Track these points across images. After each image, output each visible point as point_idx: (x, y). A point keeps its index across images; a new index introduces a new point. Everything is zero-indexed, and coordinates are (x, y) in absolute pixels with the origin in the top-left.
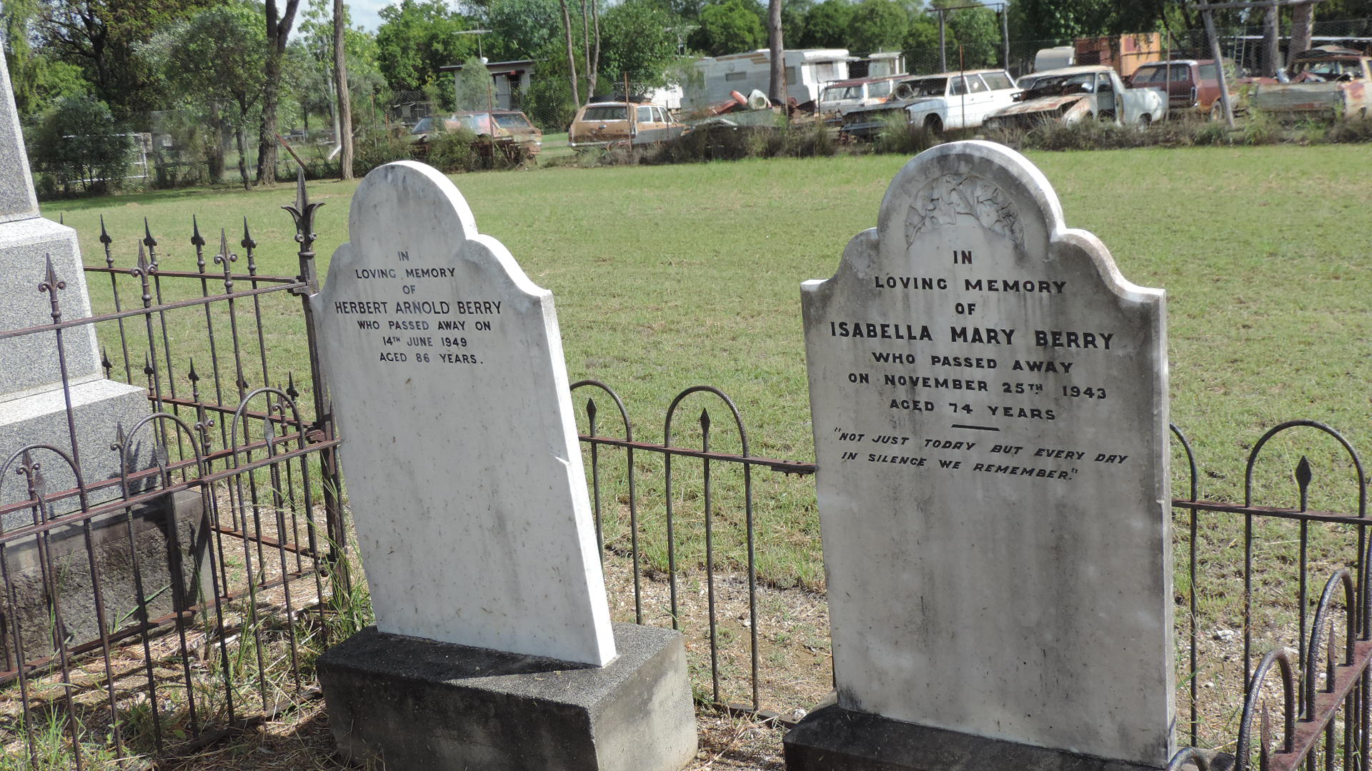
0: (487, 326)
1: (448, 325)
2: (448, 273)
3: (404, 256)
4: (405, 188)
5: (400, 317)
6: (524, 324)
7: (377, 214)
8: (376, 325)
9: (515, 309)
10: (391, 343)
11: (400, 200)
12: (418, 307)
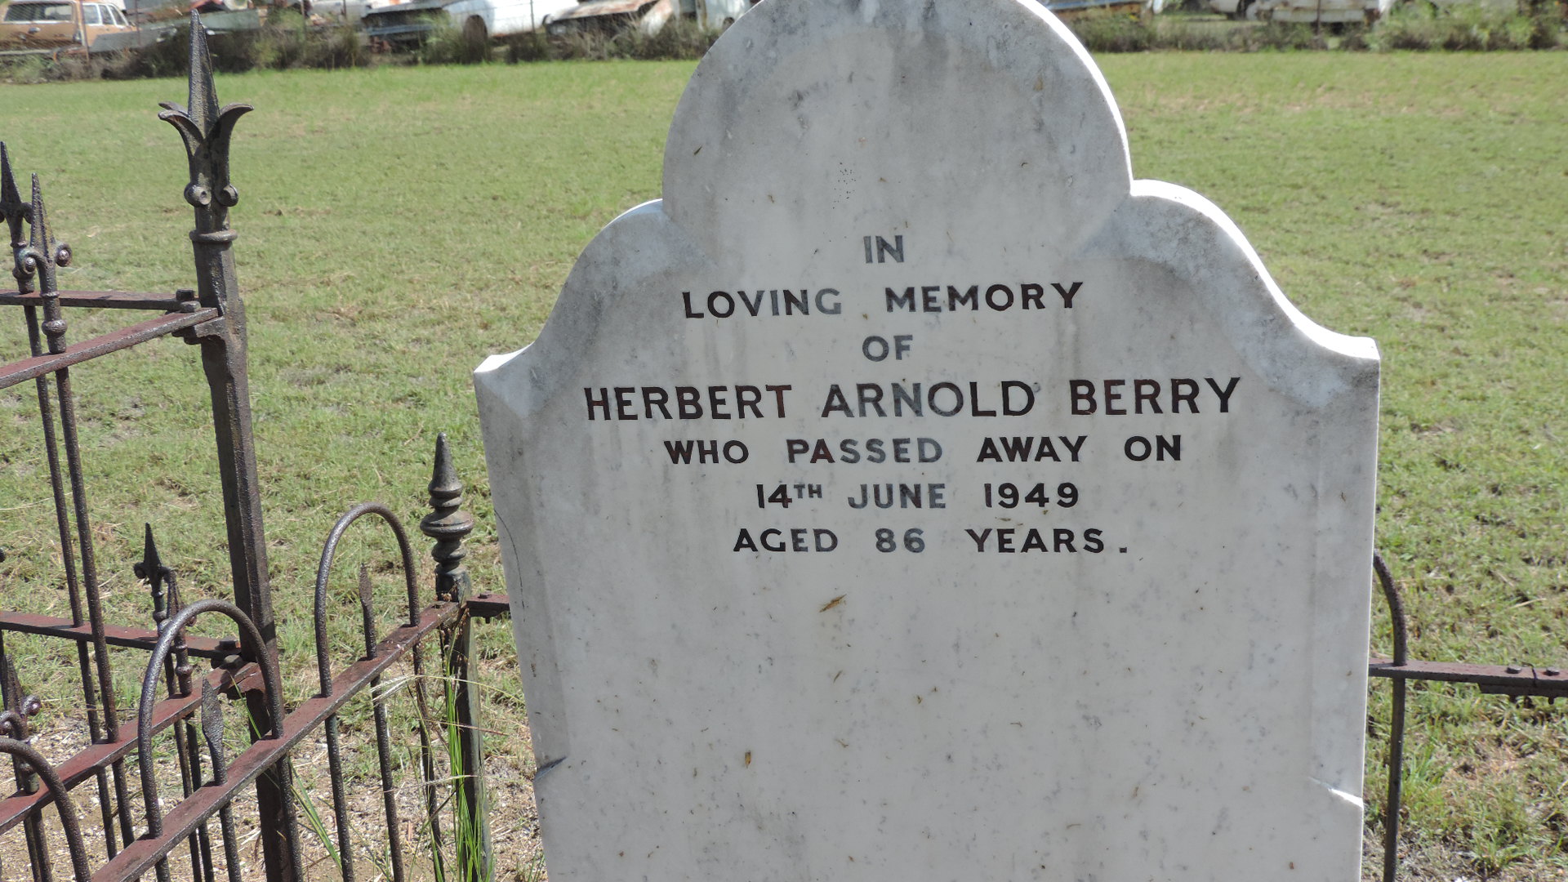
0: (1172, 448)
1: (1018, 449)
2: (1051, 297)
3: (887, 248)
4: (933, 40)
5: (834, 430)
6: (1312, 440)
7: (803, 122)
8: (736, 452)
9: (1290, 399)
10: (786, 502)
11: (903, 77)
12: (908, 398)
